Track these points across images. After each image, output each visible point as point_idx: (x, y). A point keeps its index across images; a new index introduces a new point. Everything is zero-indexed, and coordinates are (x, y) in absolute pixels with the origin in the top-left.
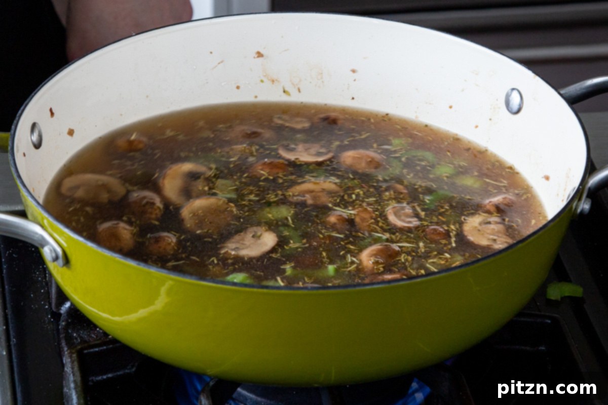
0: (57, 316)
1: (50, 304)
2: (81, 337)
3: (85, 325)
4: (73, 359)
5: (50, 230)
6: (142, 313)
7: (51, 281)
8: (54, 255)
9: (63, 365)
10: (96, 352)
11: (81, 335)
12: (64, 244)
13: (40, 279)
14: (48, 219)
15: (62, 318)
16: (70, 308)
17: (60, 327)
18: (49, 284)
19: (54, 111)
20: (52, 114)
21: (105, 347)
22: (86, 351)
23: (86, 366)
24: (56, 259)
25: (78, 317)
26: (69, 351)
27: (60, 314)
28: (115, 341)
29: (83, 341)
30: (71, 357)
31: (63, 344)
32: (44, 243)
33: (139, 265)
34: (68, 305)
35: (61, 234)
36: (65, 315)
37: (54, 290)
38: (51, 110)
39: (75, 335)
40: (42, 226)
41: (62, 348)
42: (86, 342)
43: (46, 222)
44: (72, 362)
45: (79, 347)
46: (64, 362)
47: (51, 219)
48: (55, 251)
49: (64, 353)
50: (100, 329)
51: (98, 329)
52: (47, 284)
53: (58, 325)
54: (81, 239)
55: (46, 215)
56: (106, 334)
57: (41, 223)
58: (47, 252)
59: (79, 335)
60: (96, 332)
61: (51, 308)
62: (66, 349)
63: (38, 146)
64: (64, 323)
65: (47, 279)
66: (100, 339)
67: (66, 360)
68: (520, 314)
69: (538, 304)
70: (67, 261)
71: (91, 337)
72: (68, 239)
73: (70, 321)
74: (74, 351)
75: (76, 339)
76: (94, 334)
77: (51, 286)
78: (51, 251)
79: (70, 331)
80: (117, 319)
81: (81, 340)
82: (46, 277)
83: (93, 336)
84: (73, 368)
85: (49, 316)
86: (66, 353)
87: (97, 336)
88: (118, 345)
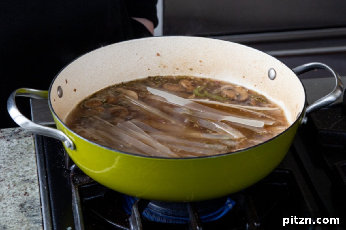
0: (69, 171)
1: (66, 166)
2: (80, 181)
3: (81, 175)
4: (76, 190)
5: (67, 133)
6: (107, 169)
7: (66, 156)
8: (69, 145)
9: (71, 193)
10: (86, 187)
11: (80, 180)
12: (74, 140)
13: (61, 155)
14: (66, 129)
15: (71, 172)
16: (75, 168)
17: (70, 176)
18: (65, 157)
19: (68, 81)
20: (67, 82)
21: (90, 185)
22: (82, 187)
23: (82, 193)
24: (70, 146)
25: (79, 172)
26: (74, 187)
27: (70, 171)
28: (95, 182)
29: (81, 182)
30: (75, 189)
31: (72, 184)
32: (65, 139)
33: (107, 149)
34: (74, 166)
35: (72, 135)
36: (73, 171)
37: (67, 160)
38: (66, 80)
39: (77, 179)
40: (64, 132)
41: (72, 185)
42: (82, 183)
43: (65, 131)
44: (76, 192)
45: (79, 185)
46: (72, 191)
47: (68, 129)
48: (70, 143)
49: (72, 187)
50: (88, 176)
51: (87, 177)
52: (64, 157)
53: (69, 175)
54: (81, 138)
55: (65, 127)
56: (91, 179)
57: (63, 130)
58: (66, 144)
59: (79, 180)
60: (86, 178)
61: (66, 168)
62: (73, 186)
63: (60, 96)
64: (72, 174)
65: (64, 155)
66: (88, 181)
67: (73, 191)
68: (276, 169)
69: (283, 164)
70: (75, 148)
71: (84, 180)
72: (75, 137)
73: (74, 173)
74: (76, 187)
75: (77, 181)
76: (85, 179)
77: (66, 158)
78: (68, 143)
79: (75, 178)
80: (96, 172)
81: (80, 182)
82: (63, 154)
83: (85, 180)
84: (76, 194)
85: (65, 171)
86: (73, 188)
87: (87, 180)
88: (96, 184)
